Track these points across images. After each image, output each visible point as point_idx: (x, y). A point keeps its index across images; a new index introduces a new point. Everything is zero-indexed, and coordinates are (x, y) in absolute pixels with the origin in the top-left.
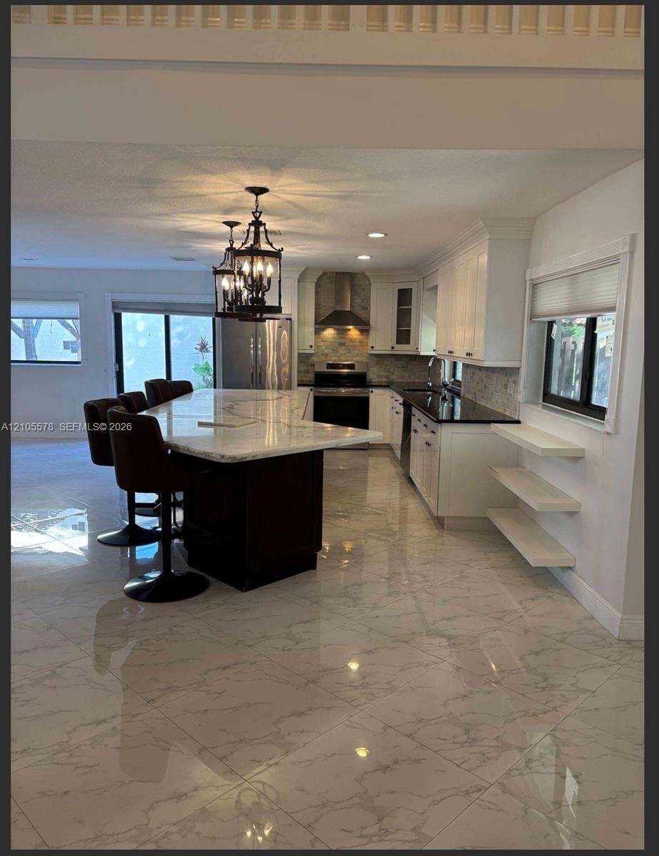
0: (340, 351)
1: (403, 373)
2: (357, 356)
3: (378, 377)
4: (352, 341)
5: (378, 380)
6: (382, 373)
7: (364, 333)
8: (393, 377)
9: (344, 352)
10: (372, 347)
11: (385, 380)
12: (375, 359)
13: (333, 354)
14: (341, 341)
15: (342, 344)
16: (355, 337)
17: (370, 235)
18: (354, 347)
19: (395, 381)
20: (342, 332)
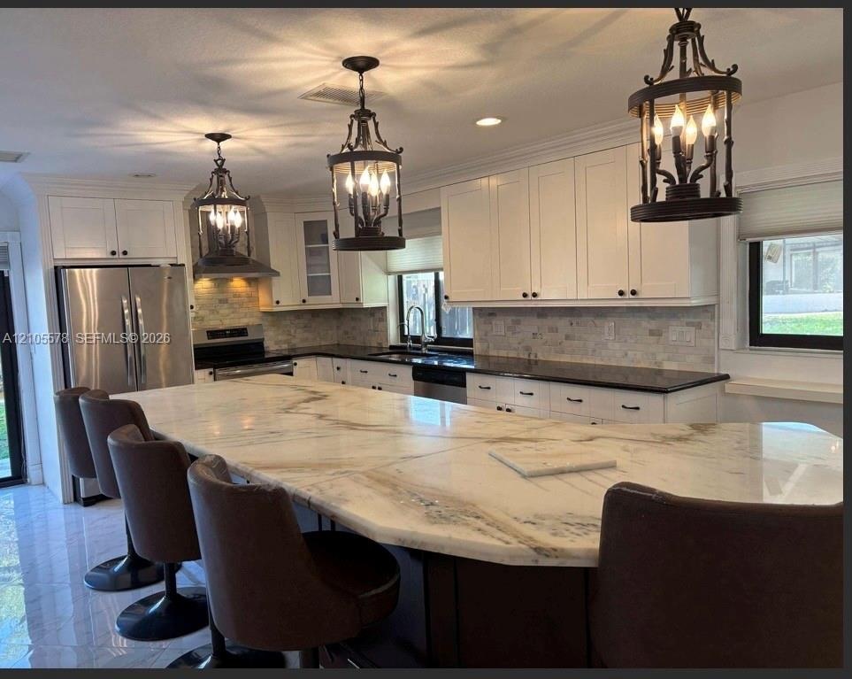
0: (221, 312)
1: (306, 335)
2: (245, 317)
3: (276, 343)
4: (236, 295)
5: (276, 347)
6: (280, 338)
7: (253, 283)
8: (294, 341)
9: (227, 311)
10: (278, 302)
11: (285, 346)
12: (270, 318)
13: (211, 317)
14: (221, 296)
15: (223, 301)
16: (240, 289)
17: (479, 123)
18: (241, 305)
19: (297, 346)
20: (221, 284)
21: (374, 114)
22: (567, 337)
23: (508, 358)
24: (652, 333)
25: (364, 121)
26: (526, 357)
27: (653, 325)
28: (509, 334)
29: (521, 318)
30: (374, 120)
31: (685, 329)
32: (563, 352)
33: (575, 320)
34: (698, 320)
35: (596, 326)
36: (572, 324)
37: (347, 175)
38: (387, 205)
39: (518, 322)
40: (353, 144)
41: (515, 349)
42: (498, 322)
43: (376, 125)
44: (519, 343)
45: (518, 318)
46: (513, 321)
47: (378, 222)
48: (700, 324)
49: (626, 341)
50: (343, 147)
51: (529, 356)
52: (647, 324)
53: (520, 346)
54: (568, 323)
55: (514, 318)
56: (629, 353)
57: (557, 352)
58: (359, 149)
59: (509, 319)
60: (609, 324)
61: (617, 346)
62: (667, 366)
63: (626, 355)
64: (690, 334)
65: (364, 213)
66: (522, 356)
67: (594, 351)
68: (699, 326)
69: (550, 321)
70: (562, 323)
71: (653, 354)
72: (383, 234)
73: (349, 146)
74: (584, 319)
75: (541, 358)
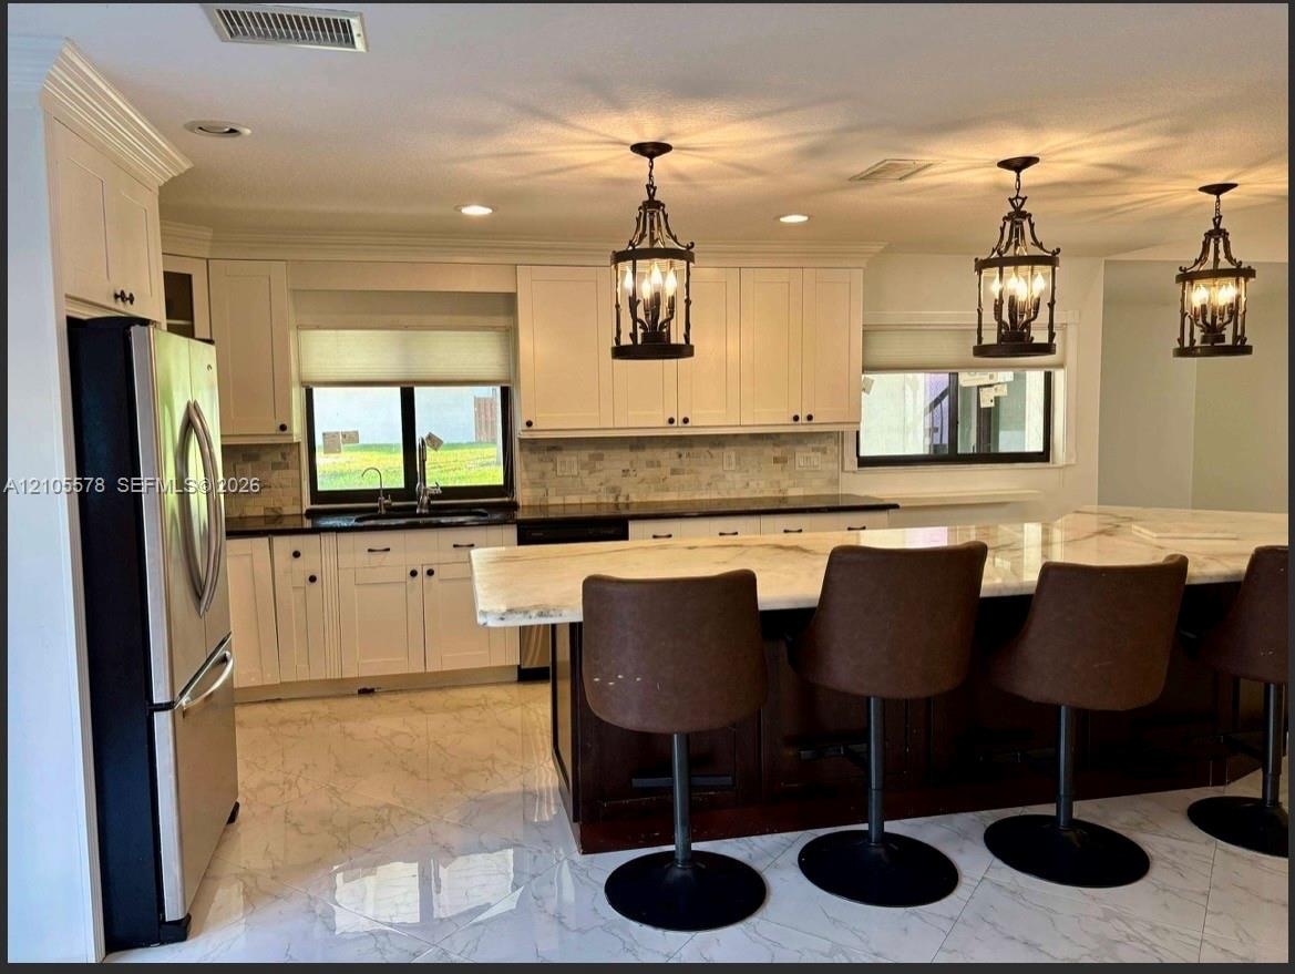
21: (1030, 215)
22: (674, 472)
23: (581, 504)
24: (776, 460)
25: (1017, 223)
26: (611, 500)
27: (778, 452)
28: (585, 473)
29: (604, 452)
30: (1030, 221)
31: (812, 454)
32: (668, 490)
33: (684, 452)
34: (823, 446)
35: (712, 456)
36: (680, 456)
37: (994, 278)
38: (1037, 308)
39: (600, 458)
40: (1002, 249)
41: (594, 492)
42: (567, 459)
43: (1032, 225)
44: (601, 484)
45: (600, 451)
46: (591, 456)
47: (1027, 325)
48: (825, 448)
49: (747, 471)
50: (994, 251)
51: (617, 498)
52: (770, 452)
53: (603, 488)
54: (676, 456)
55: (592, 452)
56: (751, 484)
57: (657, 490)
58: (1010, 253)
59: (585, 455)
60: (730, 453)
61: (737, 476)
62: (792, 492)
63: (748, 484)
64: (816, 458)
65: (1010, 316)
66: (605, 500)
67: (709, 484)
68: (824, 451)
69: (646, 455)
70: (668, 457)
71: (778, 482)
72: (1033, 338)
73: (1000, 253)
74: (696, 450)
75: (635, 500)
